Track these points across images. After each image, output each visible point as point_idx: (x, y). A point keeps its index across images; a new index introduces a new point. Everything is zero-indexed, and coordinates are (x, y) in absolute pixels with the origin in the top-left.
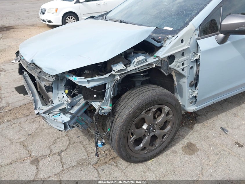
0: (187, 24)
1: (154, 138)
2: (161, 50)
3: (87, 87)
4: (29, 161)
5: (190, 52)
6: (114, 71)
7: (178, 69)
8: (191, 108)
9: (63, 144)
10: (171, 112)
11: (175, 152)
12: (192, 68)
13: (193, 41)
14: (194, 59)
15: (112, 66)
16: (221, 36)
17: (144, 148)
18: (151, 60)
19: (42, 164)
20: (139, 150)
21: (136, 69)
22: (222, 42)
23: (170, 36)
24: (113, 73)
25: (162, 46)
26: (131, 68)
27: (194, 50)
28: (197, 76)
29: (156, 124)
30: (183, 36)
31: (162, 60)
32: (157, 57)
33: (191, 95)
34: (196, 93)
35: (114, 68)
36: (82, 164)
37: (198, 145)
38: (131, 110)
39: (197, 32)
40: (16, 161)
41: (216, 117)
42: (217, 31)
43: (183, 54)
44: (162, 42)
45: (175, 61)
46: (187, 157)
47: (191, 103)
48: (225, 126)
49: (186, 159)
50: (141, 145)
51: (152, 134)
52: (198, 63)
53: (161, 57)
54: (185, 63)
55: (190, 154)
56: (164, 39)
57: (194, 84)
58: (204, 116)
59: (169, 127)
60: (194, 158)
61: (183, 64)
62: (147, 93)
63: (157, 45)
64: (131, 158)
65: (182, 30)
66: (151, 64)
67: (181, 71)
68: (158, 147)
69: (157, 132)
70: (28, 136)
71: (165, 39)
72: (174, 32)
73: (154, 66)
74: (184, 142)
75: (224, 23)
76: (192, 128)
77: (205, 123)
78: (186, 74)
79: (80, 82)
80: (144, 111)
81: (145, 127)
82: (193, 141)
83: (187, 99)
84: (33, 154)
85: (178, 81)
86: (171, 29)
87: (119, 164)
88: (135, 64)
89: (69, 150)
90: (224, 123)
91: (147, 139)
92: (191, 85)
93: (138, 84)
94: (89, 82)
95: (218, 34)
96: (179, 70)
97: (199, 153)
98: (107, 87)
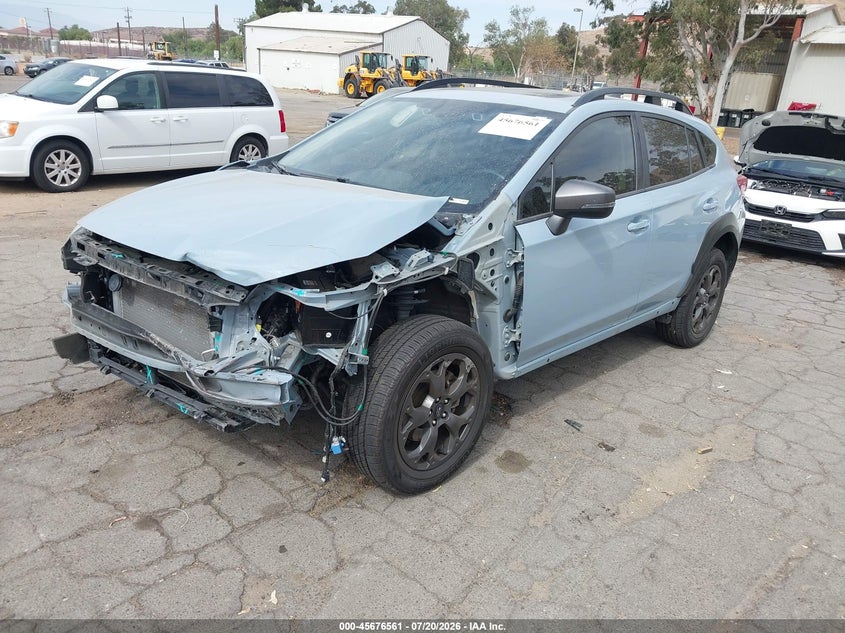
0: (495, 195)
1: (444, 432)
2: (453, 241)
3: (326, 309)
4: (129, 524)
5: (505, 248)
6: (377, 277)
7: (484, 282)
8: (507, 371)
9: (206, 482)
10: (475, 374)
11: (483, 470)
12: (507, 280)
13: (508, 227)
14: (512, 263)
15: (372, 267)
16: (557, 219)
17: (425, 457)
18: (439, 260)
19: (168, 524)
20: (416, 459)
21: (414, 276)
22: (559, 230)
23: (466, 216)
24: (373, 280)
25: (454, 235)
26: (406, 273)
27: (510, 245)
28: (519, 298)
29: (448, 399)
30: (491, 217)
31: (461, 261)
32: (450, 254)
33: (508, 339)
34: (517, 333)
35: (376, 272)
36: (278, 514)
37: (526, 454)
38: (408, 359)
39: (515, 210)
40: (90, 528)
41: (552, 402)
42: (547, 210)
43: (492, 252)
44: (454, 227)
45: (479, 264)
46: (511, 477)
47: (507, 359)
48: (574, 418)
49: (510, 480)
50: (421, 448)
51: (441, 422)
52: (518, 273)
53: (459, 255)
54: (496, 269)
55: (516, 471)
56: (456, 222)
57: (512, 317)
58: (527, 402)
59: (471, 409)
60: (525, 476)
61: (492, 272)
62: (430, 329)
63: (446, 232)
64: (403, 476)
65: (488, 204)
66: (440, 268)
67: (489, 287)
68: (451, 456)
69: (451, 418)
70: (91, 475)
71: (458, 221)
72: (475, 208)
73: (446, 273)
74: (499, 450)
75: (560, 194)
76: (506, 425)
77: (533, 413)
78: (497, 294)
79: (311, 300)
80: (431, 366)
81: (429, 402)
82: (515, 448)
83: (500, 348)
84: (132, 509)
85: (480, 311)
86: (466, 202)
87: (367, 504)
88: (413, 265)
89: (227, 492)
90: (570, 412)
91: (431, 432)
92: (507, 319)
93: (404, 314)
94: (328, 298)
95: (550, 216)
96: (486, 283)
97: (533, 467)
98: (359, 312)
